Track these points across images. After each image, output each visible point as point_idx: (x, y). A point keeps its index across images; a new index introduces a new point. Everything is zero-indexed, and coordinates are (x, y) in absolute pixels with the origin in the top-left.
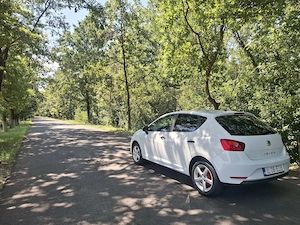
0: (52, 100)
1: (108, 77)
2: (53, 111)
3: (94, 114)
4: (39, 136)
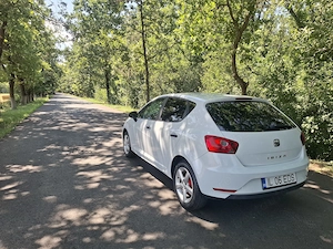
0: (71, 75)
1: (124, 48)
2: (74, 87)
3: (112, 92)
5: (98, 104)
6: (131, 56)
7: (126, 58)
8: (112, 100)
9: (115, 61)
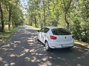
1: (39, 14)
2: (28, 23)
4: (20, 31)
5: (33, 28)
6: (41, 16)
7: (40, 16)
8: (36, 27)
9: (37, 17)
